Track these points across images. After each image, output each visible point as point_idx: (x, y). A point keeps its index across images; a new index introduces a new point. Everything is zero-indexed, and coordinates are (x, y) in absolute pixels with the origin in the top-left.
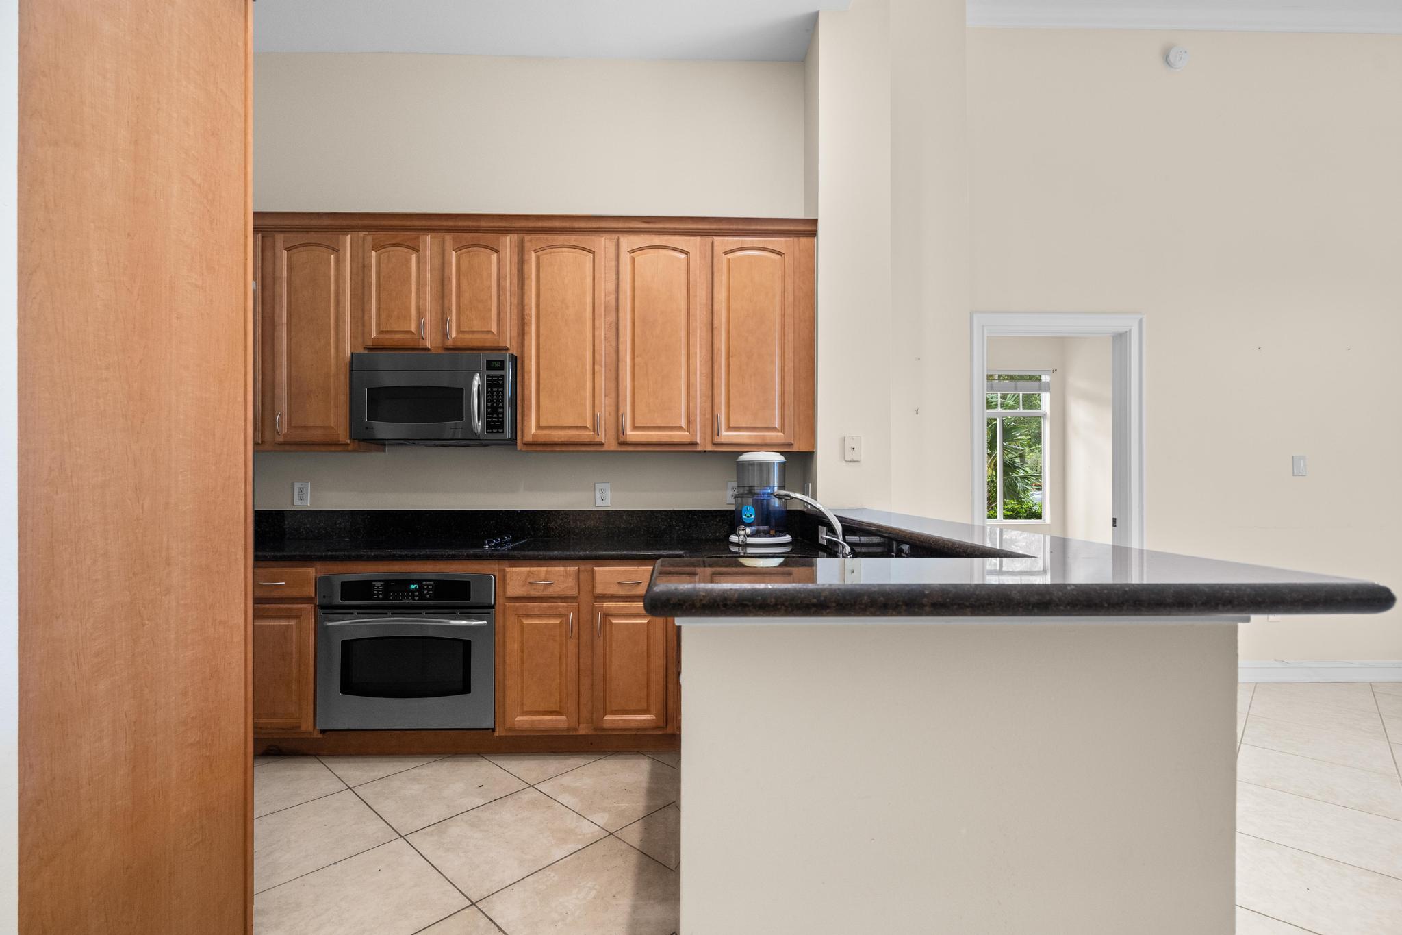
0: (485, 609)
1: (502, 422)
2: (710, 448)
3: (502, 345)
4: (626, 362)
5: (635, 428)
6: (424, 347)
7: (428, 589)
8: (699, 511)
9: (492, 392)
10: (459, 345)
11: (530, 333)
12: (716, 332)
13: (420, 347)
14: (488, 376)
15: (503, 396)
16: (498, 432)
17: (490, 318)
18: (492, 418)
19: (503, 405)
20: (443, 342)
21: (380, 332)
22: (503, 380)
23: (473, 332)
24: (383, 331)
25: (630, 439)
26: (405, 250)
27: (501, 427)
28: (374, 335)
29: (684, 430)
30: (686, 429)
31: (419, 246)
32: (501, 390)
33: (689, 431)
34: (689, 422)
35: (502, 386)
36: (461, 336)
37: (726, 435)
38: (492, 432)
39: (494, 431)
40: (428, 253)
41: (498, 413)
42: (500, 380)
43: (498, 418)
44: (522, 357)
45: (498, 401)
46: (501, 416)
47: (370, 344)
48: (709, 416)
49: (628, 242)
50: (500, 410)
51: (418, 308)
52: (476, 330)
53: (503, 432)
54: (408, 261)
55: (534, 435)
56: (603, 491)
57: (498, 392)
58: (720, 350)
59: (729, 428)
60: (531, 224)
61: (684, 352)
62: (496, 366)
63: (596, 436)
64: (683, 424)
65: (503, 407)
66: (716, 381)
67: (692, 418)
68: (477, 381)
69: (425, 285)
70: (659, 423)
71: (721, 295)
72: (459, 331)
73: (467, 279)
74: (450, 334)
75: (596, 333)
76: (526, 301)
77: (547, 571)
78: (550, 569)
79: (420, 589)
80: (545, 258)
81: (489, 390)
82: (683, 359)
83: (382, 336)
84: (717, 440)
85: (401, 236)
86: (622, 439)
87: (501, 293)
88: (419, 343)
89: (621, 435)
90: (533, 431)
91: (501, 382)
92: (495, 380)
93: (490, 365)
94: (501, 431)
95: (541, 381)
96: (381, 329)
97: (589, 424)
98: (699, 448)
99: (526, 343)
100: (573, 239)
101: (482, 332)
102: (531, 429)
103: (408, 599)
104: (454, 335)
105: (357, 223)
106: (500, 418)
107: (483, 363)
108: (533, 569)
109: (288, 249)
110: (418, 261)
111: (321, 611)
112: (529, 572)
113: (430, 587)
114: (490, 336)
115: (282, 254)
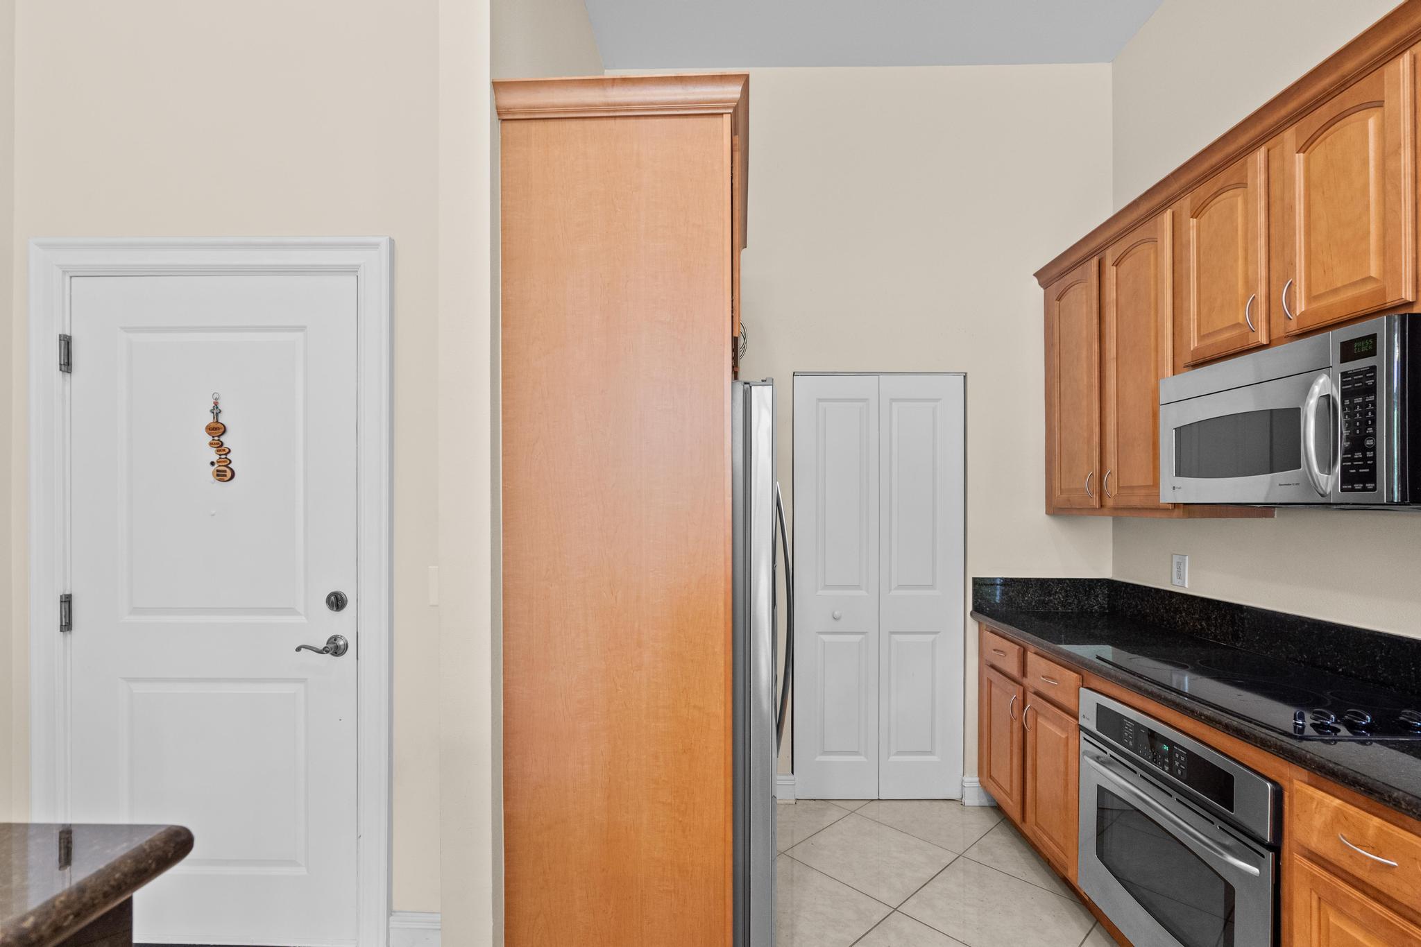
1: (1373, 468)
3: (1390, 302)
6: (1254, 345)
7: (1179, 761)
9: (1353, 407)
10: (1309, 323)
13: (1251, 346)
14: (1344, 375)
15: (1374, 413)
16: (1365, 489)
17: (1367, 252)
18: (1352, 460)
19: (1374, 429)
20: (1285, 328)
21: (1201, 337)
22: (1374, 377)
23: (1336, 291)
24: (1204, 336)
26: (1230, 193)
27: (1371, 477)
28: (1195, 344)
31: (1247, 176)
32: (1371, 398)
35: (1372, 390)
36: (1315, 305)
38: (1353, 490)
39: (1357, 486)
40: (1262, 182)
41: (1364, 450)
42: (1371, 378)
43: (1365, 459)
45: (1364, 421)
46: (1370, 454)
47: (1189, 360)
50: (1369, 442)
51: (1247, 281)
52: (1339, 285)
53: (1374, 489)
54: (1233, 209)
57: (1364, 405)
62: (1364, 349)
65: (1374, 436)
68: (1319, 389)
69: (1255, 238)
72: (1311, 298)
74: (1294, 310)
79: (1171, 757)
81: (1347, 402)
83: (1204, 343)
85: (1221, 179)
88: (1248, 340)
91: (1370, 382)
92: (1359, 381)
93: (1349, 351)
94: (1370, 486)
96: (1202, 334)
101: (1354, 284)
104: (1301, 306)
105: (1175, 187)
106: (1370, 459)
107: (1334, 354)
108: (1352, 810)
109: (1117, 264)
110: (1246, 202)
111: (1083, 734)
112: (1338, 811)
113: (1183, 759)
114: (1369, 287)
115: (1111, 272)
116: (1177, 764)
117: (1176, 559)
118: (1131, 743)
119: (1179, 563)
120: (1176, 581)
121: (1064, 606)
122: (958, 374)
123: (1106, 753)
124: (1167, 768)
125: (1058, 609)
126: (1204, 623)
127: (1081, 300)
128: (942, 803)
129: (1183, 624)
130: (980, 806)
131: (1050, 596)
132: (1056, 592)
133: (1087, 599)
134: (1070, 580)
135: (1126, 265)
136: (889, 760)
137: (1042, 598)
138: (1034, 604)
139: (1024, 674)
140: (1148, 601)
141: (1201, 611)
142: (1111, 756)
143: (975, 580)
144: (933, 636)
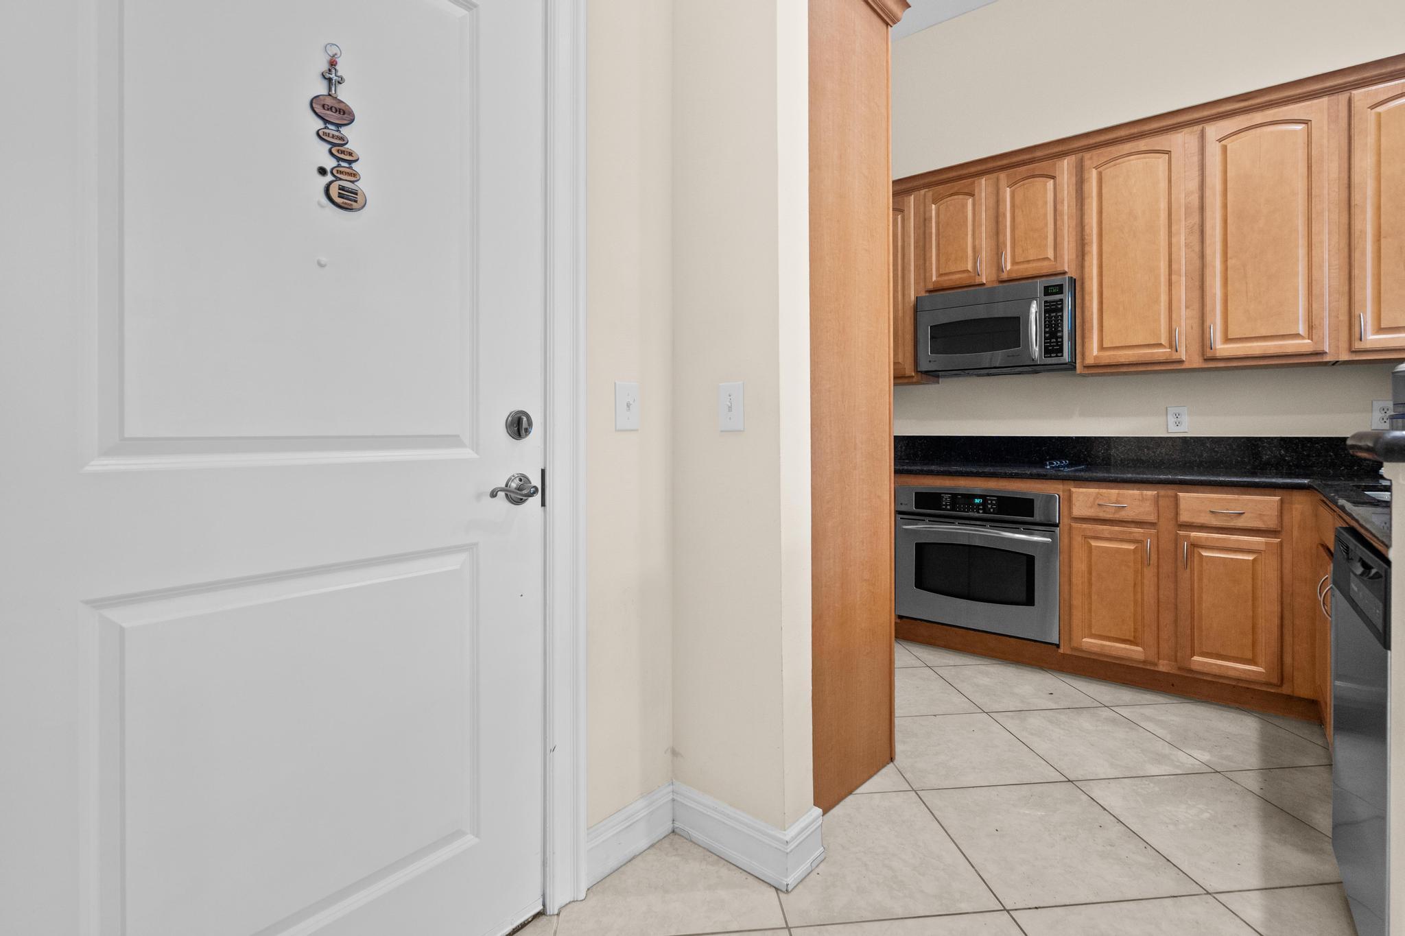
0: (1049, 526)
1: (1062, 346)
2: (1345, 357)
3: (1059, 269)
4: (1214, 267)
5: (1227, 340)
6: (980, 283)
7: (991, 504)
8: (1323, 438)
9: (1050, 317)
10: (1014, 276)
11: (1091, 252)
12: (1356, 211)
13: (977, 283)
14: (1046, 302)
15: (1062, 320)
16: (1057, 356)
17: (1046, 245)
18: (1050, 342)
19: (1062, 329)
20: (998, 276)
21: (940, 275)
22: (1062, 304)
23: (1028, 262)
24: (942, 274)
25: (1219, 354)
26: (961, 197)
27: (1061, 350)
28: (934, 279)
29: (1303, 338)
30: (1306, 336)
31: (974, 190)
32: (1060, 314)
33: (1310, 337)
34: (1311, 328)
35: (1061, 310)
36: (1016, 267)
37: (1373, 339)
38: (1051, 357)
39: (1053, 355)
40: (983, 194)
41: (1057, 338)
42: (1060, 304)
43: (1057, 342)
44: (1083, 279)
45: (1057, 325)
46: (1059, 340)
47: (931, 287)
48: (1344, 317)
49: (1214, 131)
50: (1059, 334)
51: (974, 249)
52: (1032, 259)
53: (1062, 356)
54: (964, 206)
55: (1096, 357)
56: (1177, 416)
57: (1056, 317)
58: (1363, 232)
59: (1380, 330)
60: (1092, 141)
61: (1302, 242)
62: (1054, 291)
63: (1174, 353)
64: (1302, 329)
65: (1062, 331)
66: (1356, 272)
67: (1316, 322)
68: (1034, 308)
69: (981, 225)
70: (1263, 332)
71: (1364, 163)
72: (1014, 263)
73: (1023, 211)
74: (1006, 267)
75: (1174, 240)
76: (1086, 221)
77: (1118, 494)
78: (1121, 491)
79: (984, 504)
80: (1108, 172)
81: (1047, 315)
82: (1302, 252)
83: (940, 279)
84: (1358, 345)
85: (957, 186)
86: (1209, 354)
87: (1058, 218)
88: (975, 280)
89: (1208, 350)
90: (1095, 352)
91: (1059, 306)
92: (1052, 305)
93: (1047, 291)
94: (1059, 354)
95: (1104, 301)
96: (941, 272)
97: (1164, 341)
98: (1327, 359)
99: (1087, 264)
100: (1142, 144)
101: (1039, 260)
102: (1093, 351)
103: (973, 511)
104: (1009, 267)
105: (919, 183)
106: (1060, 342)
107: (1040, 290)
108: (1103, 491)
110: (974, 205)
112: (1097, 494)
113: (994, 502)
114: (1047, 262)
116: (990, 506)
118: (948, 507)
123: (924, 520)
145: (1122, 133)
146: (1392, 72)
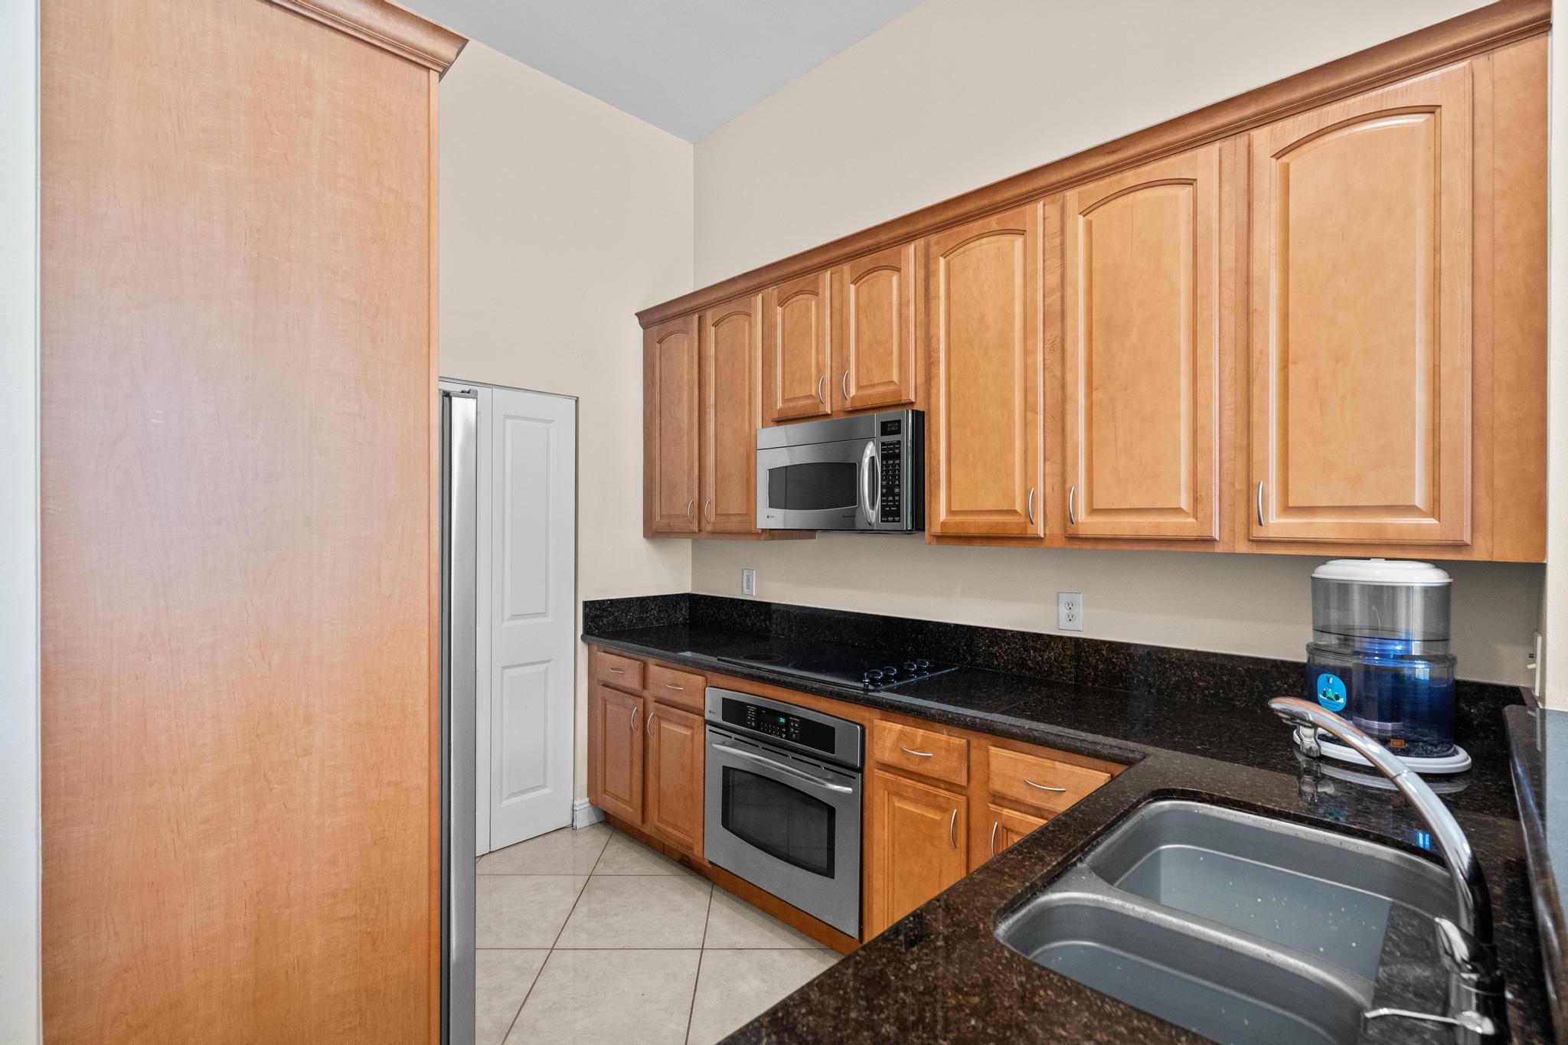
0: (852, 771)
1: (898, 507)
2: (1243, 547)
3: (904, 399)
4: (1076, 401)
5: (1093, 511)
6: (822, 413)
7: (795, 728)
9: (887, 466)
10: (858, 405)
11: (938, 375)
14: (883, 444)
15: (899, 471)
16: (894, 521)
17: (891, 364)
18: (887, 501)
19: (899, 482)
20: (843, 406)
21: (785, 401)
22: (899, 448)
23: (873, 386)
24: (787, 399)
25: (1083, 531)
26: (806, 296)
27: (897, 513)
28: (780, 405)
29: (1187, 514)
30: (1190, 513)
31: (818, 288)
32: (897, 462)
33: (1196, 516)
34: (1195, 500)
35: (898, 456)
36: (861, 393)
37: (1276, 523)
38: (887, 521)
39: (890, 519)
40: (828, 294)
41: (894, 495)
42: (896, 448)
43: (894, 501)
44: (929, 412)
45: (894, 476)
46: (897, 498)
47: (777, 416)
48: (1240, 486)
49: (1079, 199)
50: (897, 490)
51: (818, 363)
52: (876, 382)
53: (898, 521)
54: (809, 309)
55: (943, 524)
56: (1070, 606)
57: (893, 466)
58: (1264, 353)
59: (1287, 509)
60: (950, 214)
61: (1185, 367)
62: (893, 429)
63: (1029, 524)
64: (1184, 501)
65: (899, 486)
66: (1255, 415)
67: (1202, 492)
68: (870, 450)
69: (823, 335)
70: (1136, 502)
71: (1267, 243)
72: (859, 387)
73: (867, 317)
74: (848, 393)
75: (1030, 360)
76: (933, 331)
77: (924, 736)
78: (928, 733)
79: (787, 725)
80: (957, 258)
81: (884, 463)
82: (1184, 382)
83: (786, 405)
84: (1258, 532)
85: (803, 282)
86: (1070, 531)
87: (903, 326)
88: (818, 409)
89: (1069, 524)
90: (943, 516)
91: (897, 451)
92: (890, 449)
93: (885, 428)
94: (897, 519)
95: (953, 444)
96: (786, 398)
97: (1018, 508)
98: (1219, 549)
99: (933, 391)
100: (993, 222)
101: (884, 383)
102: (940, 512)
103: (776, 734)
104: (853, 392)
105: (766, 278)
106: (897, 501)
107: (877, 429)
108: (908, 729)
109: (715, 325)
110: (818, 307)
111: (708, 727)
112: (901, 732)
113: (796, 725)
114: (892, 388)
115: (711, 331)
116: (792, 730)
117: (746, 573)
118: (753, 724)
119: (748, 577)
120: (746, 591)
121: (657, 621)
122: (570, 397)
123: (731, 737)
124: (784, 736)
125: (653, 624)
126: (768, 623)
127: (681, 349)
128: (554, 834)
129: (752, 625)
130: (590, 825)
131: (647, 613)
132: (652, 609)
133: (674, 613)
134: (662, 596)
135: (724, 328)
136: (502, 805)
137: (641, 615)
138: (634, 621)
139: (644, 686)
140: (724, 609)
141: (766, 613)
142: (735, 739)
143: (586, 604)
144: (544, 666)
145: (971, 206)
146: (1304, 98)
